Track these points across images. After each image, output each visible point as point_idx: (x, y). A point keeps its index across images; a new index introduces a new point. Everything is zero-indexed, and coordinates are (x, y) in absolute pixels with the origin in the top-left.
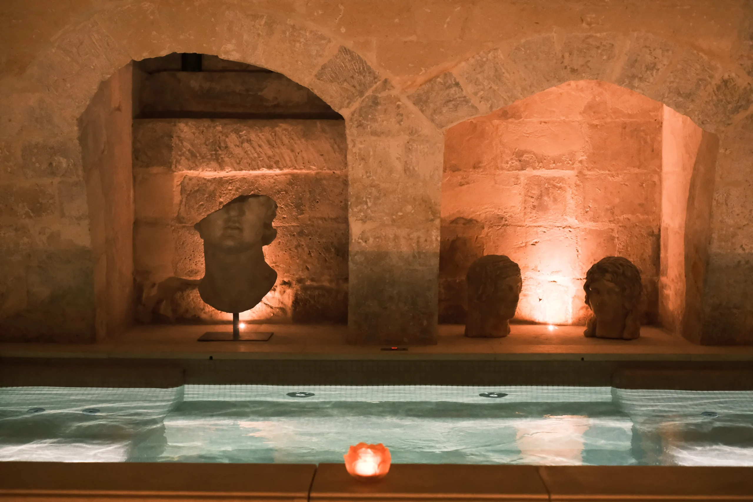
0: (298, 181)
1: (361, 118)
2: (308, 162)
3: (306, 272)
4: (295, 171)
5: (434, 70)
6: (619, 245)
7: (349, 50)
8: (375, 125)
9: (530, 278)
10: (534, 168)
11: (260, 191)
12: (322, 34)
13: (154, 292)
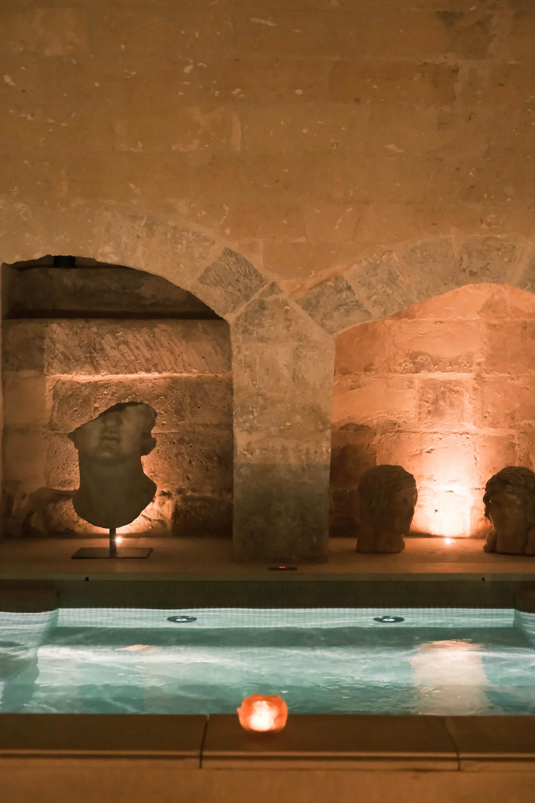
0: (179, 386)
1: (247, 323)
2: (188, 365)
3: (187, 482)
4: (176, 374)
5: (325, 274)
6: (519, 452)
7: (234, 252)
8: (261, 331)
9: (426, 488)
10: (429, 371)
11: (137, 396)
12: (205, 236)
13: (25, 503)
